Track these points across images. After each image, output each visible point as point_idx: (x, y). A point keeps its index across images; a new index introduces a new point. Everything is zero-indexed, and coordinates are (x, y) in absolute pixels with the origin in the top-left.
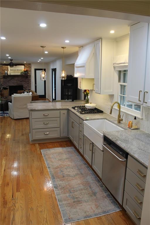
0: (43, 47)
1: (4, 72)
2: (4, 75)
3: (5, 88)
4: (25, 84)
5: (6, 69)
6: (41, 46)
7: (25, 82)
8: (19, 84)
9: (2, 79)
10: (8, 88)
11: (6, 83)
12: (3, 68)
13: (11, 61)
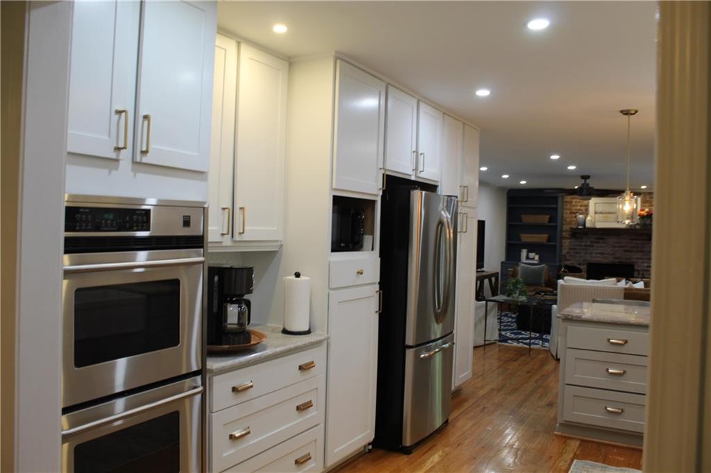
0: (626, 113)
1: (574, 219)
2: (575, 227)
3: (572, 267)
4: (641, 259)
5: (583, 208)
6: (622, 112)
7: (643, 251)
8: (619, 258)
9: (569, 241)
10: (584, 267)
11: (579, 253)
12: (574, 206)
13: (583, 181)
